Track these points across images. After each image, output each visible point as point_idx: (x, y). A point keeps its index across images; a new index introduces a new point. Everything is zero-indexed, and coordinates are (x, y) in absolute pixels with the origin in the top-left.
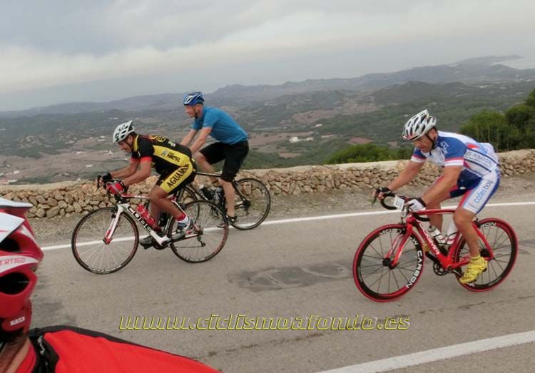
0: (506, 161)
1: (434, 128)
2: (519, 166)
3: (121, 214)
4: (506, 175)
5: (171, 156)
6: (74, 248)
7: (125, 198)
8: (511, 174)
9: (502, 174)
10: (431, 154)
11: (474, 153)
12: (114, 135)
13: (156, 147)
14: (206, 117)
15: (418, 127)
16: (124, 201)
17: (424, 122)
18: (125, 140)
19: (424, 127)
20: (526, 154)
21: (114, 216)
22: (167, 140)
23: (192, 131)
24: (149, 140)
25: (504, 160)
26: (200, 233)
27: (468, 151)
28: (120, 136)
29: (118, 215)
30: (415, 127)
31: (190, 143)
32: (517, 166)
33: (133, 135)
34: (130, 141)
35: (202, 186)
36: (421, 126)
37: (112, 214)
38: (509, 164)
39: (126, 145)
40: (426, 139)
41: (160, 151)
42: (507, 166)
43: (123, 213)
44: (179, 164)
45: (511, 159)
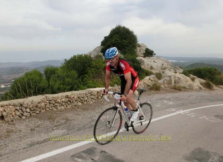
0: (24, 105)
2: (35, 108)
4: (24, 117)
8: (28, 116)
9: (20, 117)
20: (41, 98)
25: (21, 105)
32: (33, 109)
38: (26, 108)
42: (24, 110)
45: (28, 104)
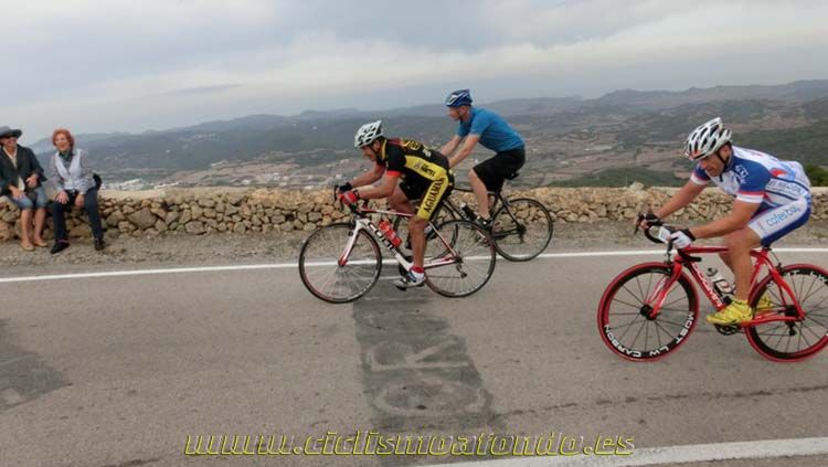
1: (728, 144)
3: (359, 231)
5: (425, 169)
6: (301, 268)
7: (365, 212)
10: (721, 180)
11: (779, 181)
12: (357, 138)
13: (408, 158)
14: (475, 122)
15: (705, 141)
16: (363, 215)
17: (715, 135)
18: (371, 146)
19: (714, 142)
21: (351, 234)
22: (422, 147)
23: (457, 137)
24: (400, 147)
26: (458, 260)
27: (772, 180)
28: (364, 140)
29: (355, 232)
30: (701, 141)
31: (452, 153)
33: (381, 139)
34: (376, 146)
35: (463, 205)
36: (710, 140)
37: (348, 231)
39: (369, 151)
40: (716, 159)
41: (413, 162)
43: (360, 231)
44: (432, 178)
